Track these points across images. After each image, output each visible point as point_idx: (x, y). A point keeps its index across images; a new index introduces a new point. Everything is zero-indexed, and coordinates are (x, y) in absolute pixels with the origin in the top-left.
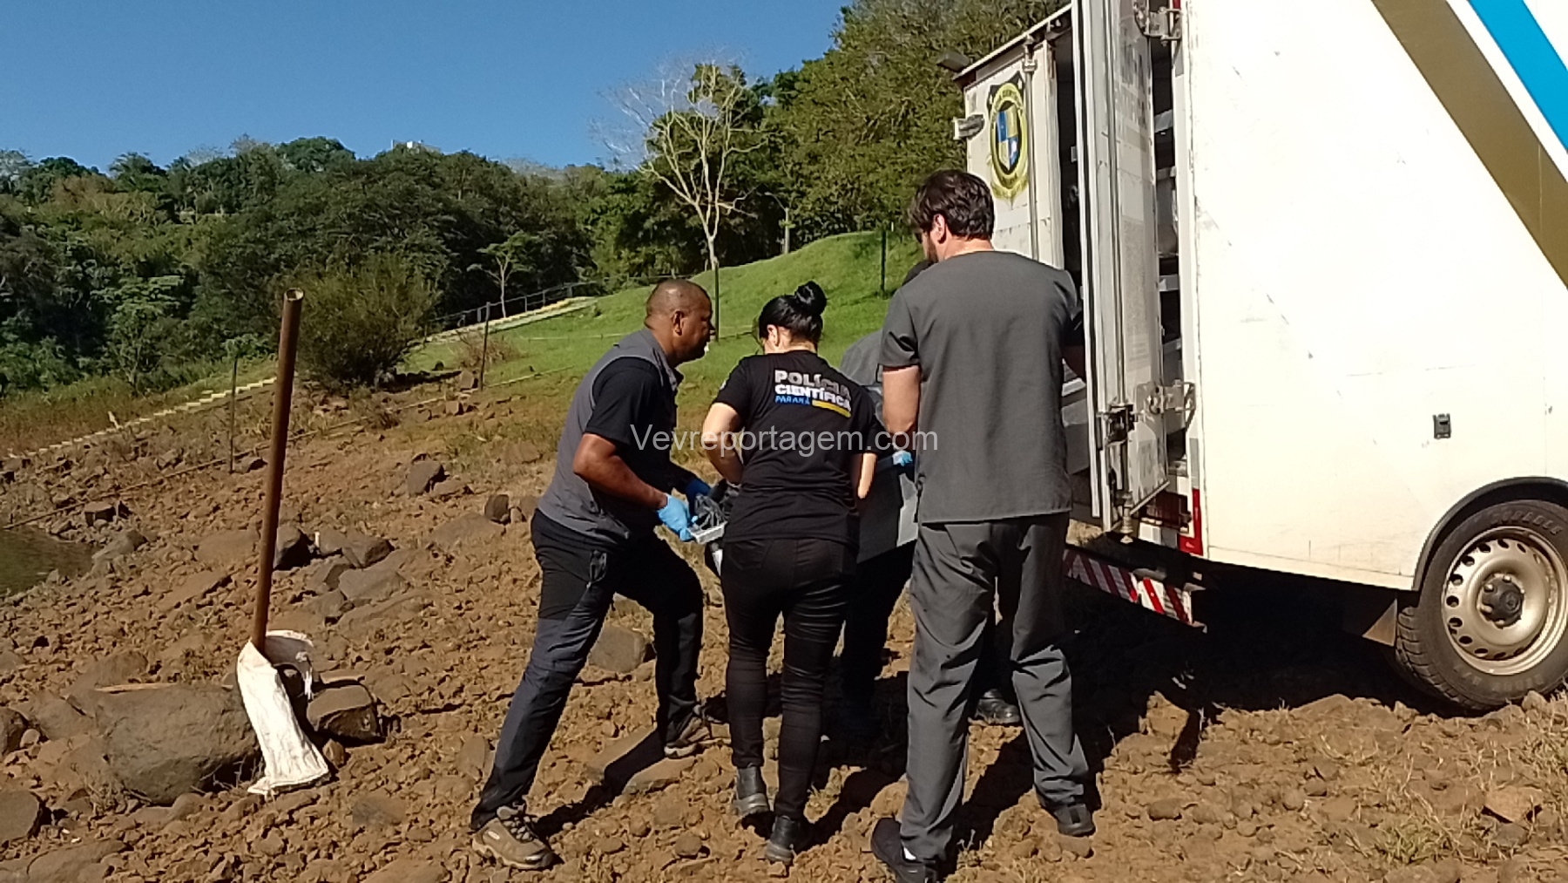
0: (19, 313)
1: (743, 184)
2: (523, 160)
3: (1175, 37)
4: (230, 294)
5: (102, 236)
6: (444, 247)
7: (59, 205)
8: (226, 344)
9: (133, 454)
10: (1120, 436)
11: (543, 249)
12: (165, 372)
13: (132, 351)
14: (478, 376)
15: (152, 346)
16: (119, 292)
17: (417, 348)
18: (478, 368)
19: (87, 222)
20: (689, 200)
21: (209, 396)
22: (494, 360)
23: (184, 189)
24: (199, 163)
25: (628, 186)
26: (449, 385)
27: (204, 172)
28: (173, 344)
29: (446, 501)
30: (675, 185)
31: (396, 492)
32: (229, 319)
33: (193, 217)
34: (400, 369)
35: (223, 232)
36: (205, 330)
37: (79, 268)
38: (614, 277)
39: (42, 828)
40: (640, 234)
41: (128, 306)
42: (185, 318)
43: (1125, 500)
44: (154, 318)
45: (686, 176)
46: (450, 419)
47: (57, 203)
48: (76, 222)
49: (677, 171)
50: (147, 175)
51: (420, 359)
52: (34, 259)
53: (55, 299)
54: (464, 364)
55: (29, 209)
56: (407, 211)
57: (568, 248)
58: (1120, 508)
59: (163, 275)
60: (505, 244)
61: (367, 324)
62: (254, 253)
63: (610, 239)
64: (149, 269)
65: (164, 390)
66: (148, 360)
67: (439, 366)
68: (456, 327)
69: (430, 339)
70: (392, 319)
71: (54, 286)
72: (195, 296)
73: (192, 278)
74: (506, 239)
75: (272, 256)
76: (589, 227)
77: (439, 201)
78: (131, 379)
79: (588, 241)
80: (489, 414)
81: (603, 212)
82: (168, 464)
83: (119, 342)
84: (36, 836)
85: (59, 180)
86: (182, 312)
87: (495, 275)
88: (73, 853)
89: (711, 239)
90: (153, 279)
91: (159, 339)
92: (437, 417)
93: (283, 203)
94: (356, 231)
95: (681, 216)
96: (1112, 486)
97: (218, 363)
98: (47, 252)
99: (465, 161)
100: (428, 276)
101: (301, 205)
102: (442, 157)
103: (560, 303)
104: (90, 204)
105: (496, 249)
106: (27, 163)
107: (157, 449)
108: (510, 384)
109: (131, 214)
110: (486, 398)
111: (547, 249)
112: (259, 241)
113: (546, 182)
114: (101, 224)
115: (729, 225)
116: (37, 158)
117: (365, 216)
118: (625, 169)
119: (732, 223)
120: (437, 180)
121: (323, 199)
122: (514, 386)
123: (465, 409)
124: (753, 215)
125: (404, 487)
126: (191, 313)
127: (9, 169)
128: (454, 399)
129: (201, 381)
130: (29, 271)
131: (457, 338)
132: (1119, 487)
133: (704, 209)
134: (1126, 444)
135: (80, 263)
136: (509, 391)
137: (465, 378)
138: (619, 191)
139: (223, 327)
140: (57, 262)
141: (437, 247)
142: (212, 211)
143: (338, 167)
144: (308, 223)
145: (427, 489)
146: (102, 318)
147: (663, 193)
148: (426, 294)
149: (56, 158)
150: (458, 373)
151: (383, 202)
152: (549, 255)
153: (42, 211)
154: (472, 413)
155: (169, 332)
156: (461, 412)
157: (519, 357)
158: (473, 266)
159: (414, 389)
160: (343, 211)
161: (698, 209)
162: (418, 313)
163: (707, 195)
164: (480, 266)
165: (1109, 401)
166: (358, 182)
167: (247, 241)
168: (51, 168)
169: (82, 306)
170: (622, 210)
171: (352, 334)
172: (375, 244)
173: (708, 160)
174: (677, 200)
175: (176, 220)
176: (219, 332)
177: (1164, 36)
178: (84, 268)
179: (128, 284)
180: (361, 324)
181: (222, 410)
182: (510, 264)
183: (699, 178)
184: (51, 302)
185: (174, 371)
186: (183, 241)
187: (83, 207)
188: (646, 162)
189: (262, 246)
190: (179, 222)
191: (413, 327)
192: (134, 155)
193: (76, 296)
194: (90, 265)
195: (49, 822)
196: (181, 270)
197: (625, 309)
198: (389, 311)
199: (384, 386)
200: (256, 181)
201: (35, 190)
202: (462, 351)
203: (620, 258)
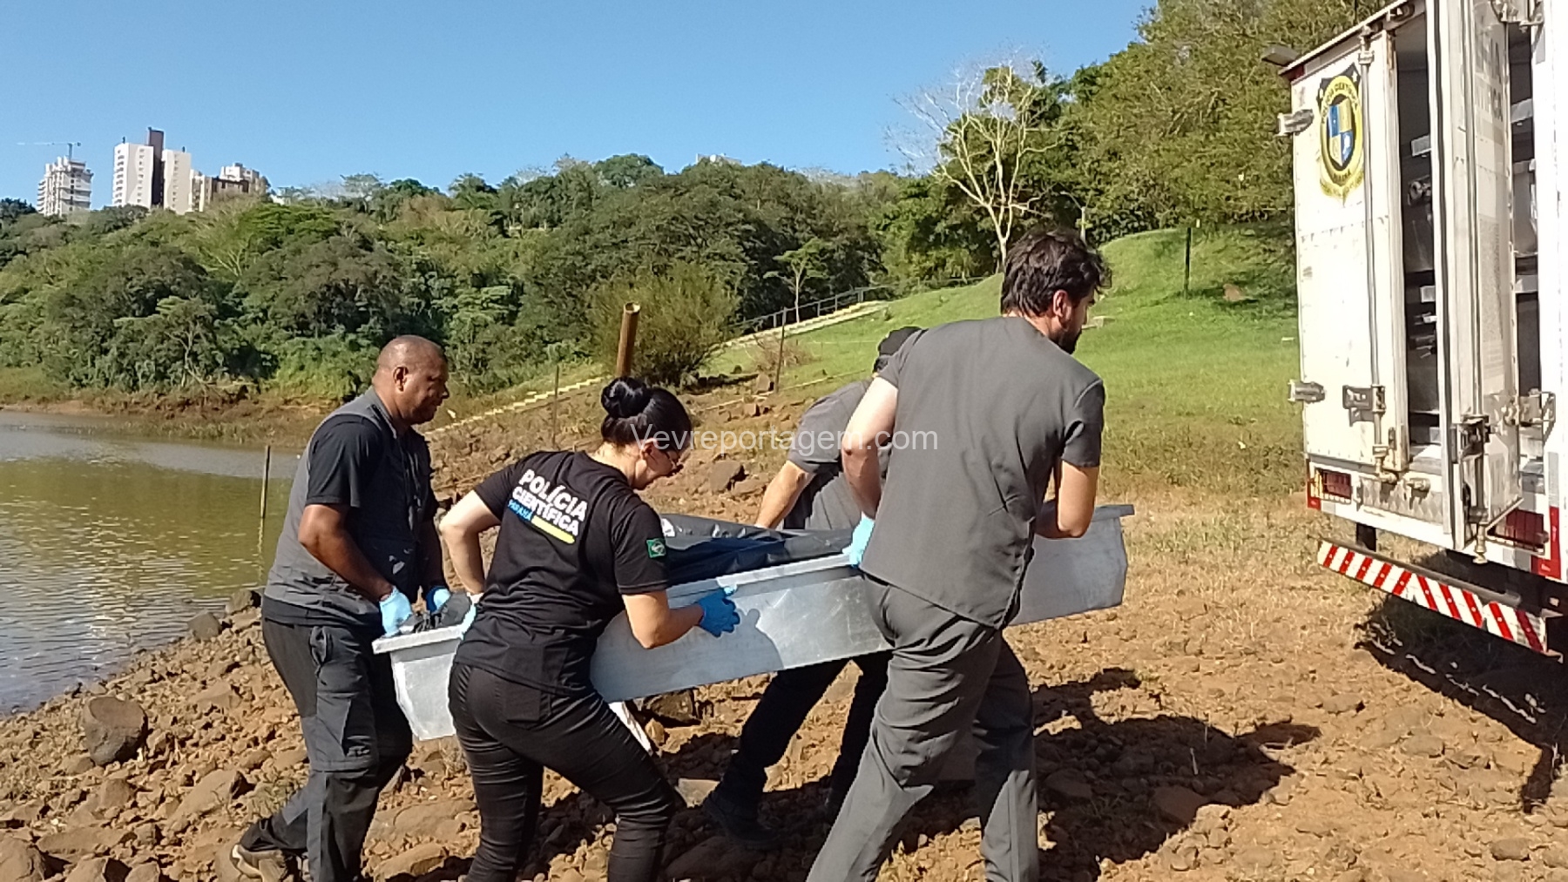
0: (372, 321)
1: (1038, 184)
2: (818, 168)
3: (1536, 21)
4: (551, 303)
5: (442, 250)
6: (743, 255)
7: (405, 223)
8: (547, 349)
9: (468, 449)
10: (1476, 448)
11: (836, 255)
12: (495, 375)
13: (466, 354)
14: (774, 379)
15: (484, 351)
16: (456, 302)
17: (718, 352)
18: (775, 372)
19: (429, 237)
20: (982, 202)
21: (532, 397)
22: (788, 364)
23: (512, 206)
24: (526, 181)
25: (920, 191)
26: (747, 388)
27: (530, 190)
28: (502, 349)
29: (747, 498)
30: (968, 188)
31: (700, 489)
32: (551, 326)
33: (520, 231)
34: (703, 373)
35: (547, 245)
36: (529, 336)
37: (422, 280)
38: (904, 282)
39: (405, 784)
40: (932, 238)
41: (465, 314)
42: (512, 325)
43: (1481, 518)
44: (486, 325)
45: (979, 179)
46: (748, 421)
47: (405, 221)
48: (420, 239)
49: (970, 174)
50: (481, 194)
51: (720, 363)
52: (384, 273)
53: (401, 308)
54: (760, 368)
55: (381, 227)
56: (709, 222)
57: (860, 253)
58: (1474, 526)
59: (491, 286)
60: (800, 250)
61: (674, 331)
62: (573, 264)
63: (901, 244)
64: (481, 281)
65: (494, 391)
66: (480, 364)
67: (738, 369)
68: (754, 332)
69: (729, 343)
70: (696, 325)
71: (401, 296)
72: (521, 305)
73: (518, 289)
74: (800, 246)
75: (589, 267)
76: (881, 233)
77: (740, 211)
78: (465, 381)
79: (880, 246)
80: (784, 416)
81: (895, 218)
82: (498, 459)
83: (455, 347)
84: (400, 790)
85: (406, 201)
86: (510, 319)
87: (790, 281)
88: (431, 808)
89: (1003, 241)
90: (485, 289)
91: (489, 344)
92: (736, 418)
93: (599, 218)
94: (663, 242)
95: (973, 218)
96: (1466, 502)
97: (541, 366)
98: (396, 266)
99: (765, 172)
100: (728, 282)
101: (615, 218)
102: (743, 169)
103: (852, 308)
104: (432, 222)
105: (791, 256)
106: (379, 185)
107: (489, 445)
108: (804, 387)
109: (467, 230)
110: (780, 401)
111: (840, 255)
112: (579, 253)
113: (840, 189)
114: (441, 239)
115: (1022, 227)
116: (388, 181)
117: (672, 228)
118: (917, 175)
119: (1026, 223)
120: (738, 191)
121: (635, 213)
122: (808, 390)
123: (761, 411)
124: (1048, 215)
125: (707, 486)
126: (517, 321)
127: (364, 191)
128: (752, 401)
129: (526, 383)
130: (380, 283)
131: (754, 343)
132: (1474, 503)
133: (997, 210)
134: (1482, 457)
135: (423, 274)
136: (803, 394)
137: (762, 381)
138: (911, 196)
139: (545, 333)
140: (404, 274)
141: (737, 255)
142: (537, 226)
143: (649, 182)
144: (621, 237)
145: (729, 487)
146: (441, 325)
147: (955, 196)
148: (727, 302)
149: (403, 179)
150: (755, 377)
151: (688, 214)
152: (842, 261)
153: (391, 228)
154: (768, 415)
155: (498, 338)
156: (758, 414)
157: (812, 360)
158: (768, 274)
159: (714, 391)
160: (654, 223)
161: (991, 211)
162: (719, 319)
163: (1000, 196)
164: (776, 273)
165: (1464, 412)
166: (666, 196)
167: (568, 253)
168: (399, 189)
169: (424, 314)
170: (914, 215)
171: (659, 339)
172: (680, 254)
173: (1003, 163)
174: (969, 203)
175: (504, 234)
176: (542, 338)
177: (1524, 21)
178: (426, 280)
179: (464, 294)
180: (667, 330)
181: (545, 410)
182: (805, 271)
183: (993, 180)
184: (398, 310)
185: (502, 374)
186: (511, 254)
187: (426, 224)
188: (939, 166)
189: (580, 258)
190: (507, 236)
191: (714, 332)
192: (471, 175)
193: (419, 305)
194: (431, 277)
195: (409, 779)
196: (511, 282)
197: (915, 313)
198: (692, 316)
199: (688, 388)
200: (576, 197)
201: (386, 210)
202: (759, 355)
203: (911, 262)
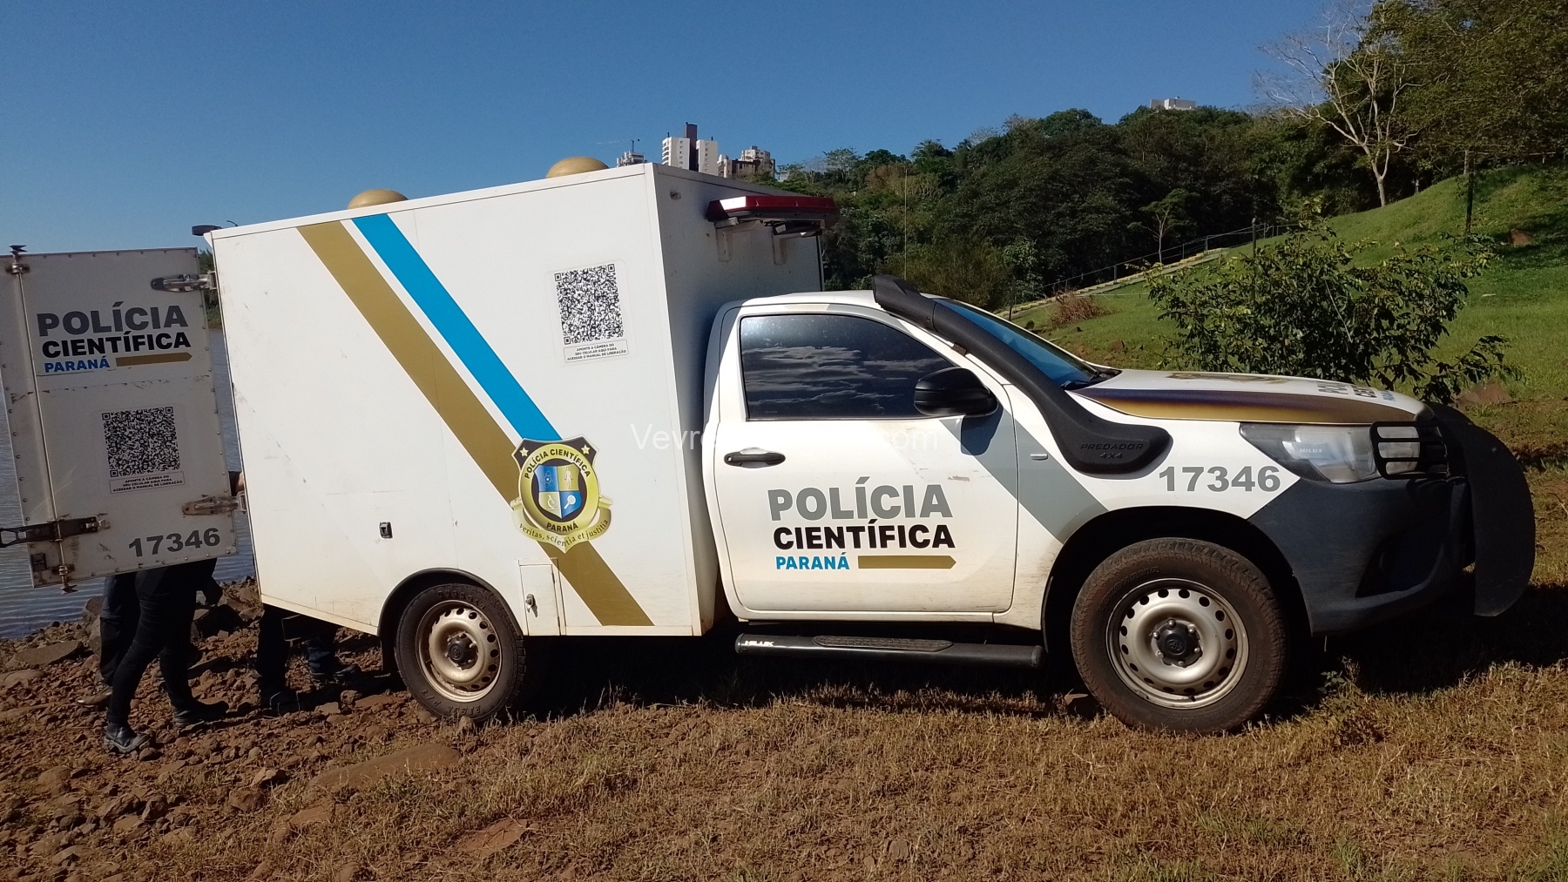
5: (894, 212)
19: (885, 202)
20: (1357, 141)
23: (966, 166)
24: (978, 142)
27: (981, 150)
30: (1343, 128)
45: (1353, 118)
47: (868, 187)
48: (875, 203)
49: (1343, 114)
50: (937, 158)
56: (1087, 178)
60: (1165, 201)
76: (1256, 176)
81: (1271, 161)
87: (1153, 230)
98: (853, 228)
103: (1198, 255)
104: (890, 187)
105: (1156, 206)
106: (854, 158)
109: (917, 192)
114: (893, 203)
116: (862, 153)
127: (844, 164)
130: (840, 244)
133: (1372, 148)
135: (877, 235)
140: (861, 235)
147: (1333, 136)
149: (877, 150)
161: (1367, 150)
163: (1376, 135)
164: (1139, 224)
168: (872, 158)
170: (1292, 157)
174: (1347, 142)
178: (880, 239)
182: (1167, 220)
183: (1368, 119)
187: (885, 190)
192: (931, 141)
194: (884, 236)
201: (859, 178)
